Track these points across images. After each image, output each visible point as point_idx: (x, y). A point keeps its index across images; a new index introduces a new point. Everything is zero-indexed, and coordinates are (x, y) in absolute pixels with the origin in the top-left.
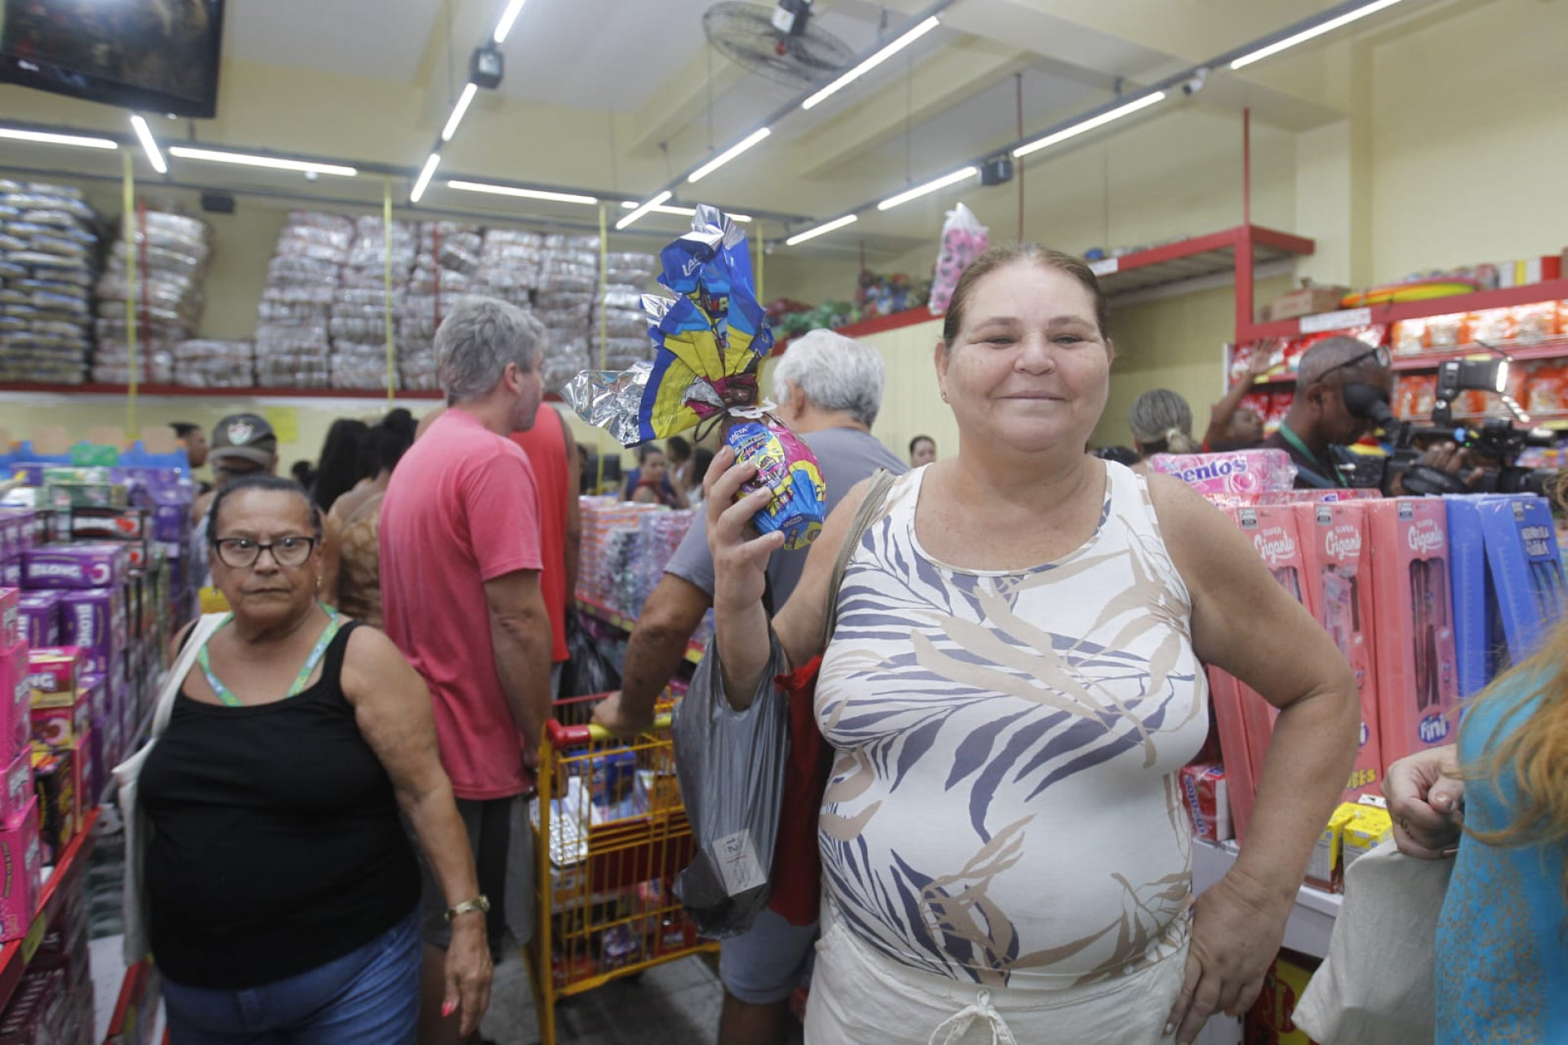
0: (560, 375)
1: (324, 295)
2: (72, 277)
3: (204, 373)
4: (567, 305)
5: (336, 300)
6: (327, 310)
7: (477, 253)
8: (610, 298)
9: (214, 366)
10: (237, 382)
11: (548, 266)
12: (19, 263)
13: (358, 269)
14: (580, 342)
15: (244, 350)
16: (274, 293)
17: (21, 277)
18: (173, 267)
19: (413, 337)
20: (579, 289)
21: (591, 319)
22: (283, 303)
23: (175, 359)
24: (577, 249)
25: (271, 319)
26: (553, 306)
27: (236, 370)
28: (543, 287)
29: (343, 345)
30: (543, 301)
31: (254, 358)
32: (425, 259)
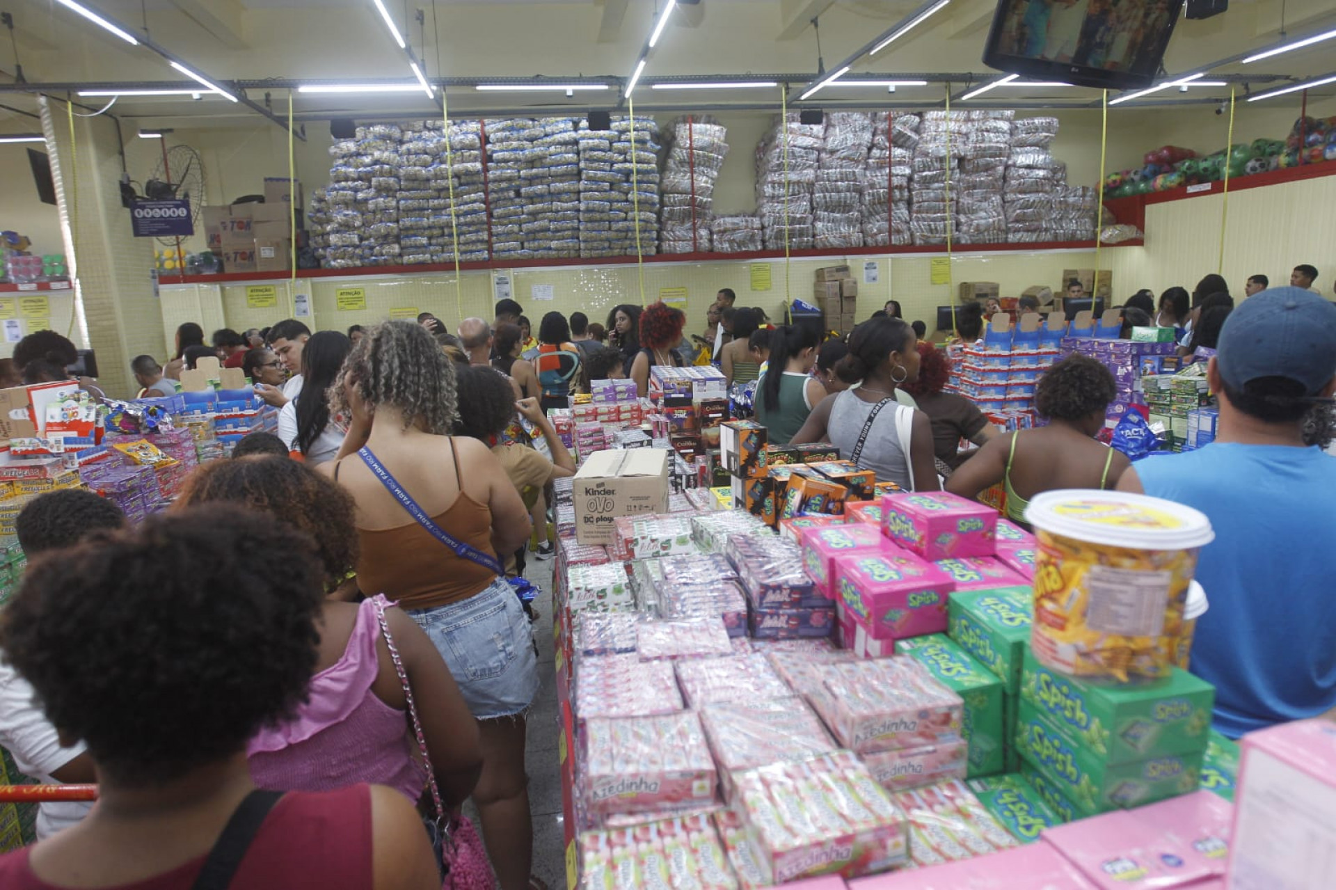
0: (982, 228)
1: (809, 174)
2: (651, 177)
3: (731, 242)
4: (988, 168)
5: (817, 178)
6: (810, 186)
7: (917, 130)
8: (1022, 159)
9: (738, 236)
10: (752, 248)
11: (973, 137)
12: (619, 171)
13: (832, 152)
14: (996, 199)
15: (756, 222)
16: (775, 177)
17: (620, 181)
18: (708, 162)
19: (873, 204)
20: (998, 153)
21: (1004, 178)
22: (781, 184)
23: (711, 233)
24: (995, 119)
25: (773, 198)
26: (977, 170)
27: (752, 239)
28: (970, 155)
29: (821, 213)
30: (969, 167)
31: (763, 228)
32: (880, 139)
